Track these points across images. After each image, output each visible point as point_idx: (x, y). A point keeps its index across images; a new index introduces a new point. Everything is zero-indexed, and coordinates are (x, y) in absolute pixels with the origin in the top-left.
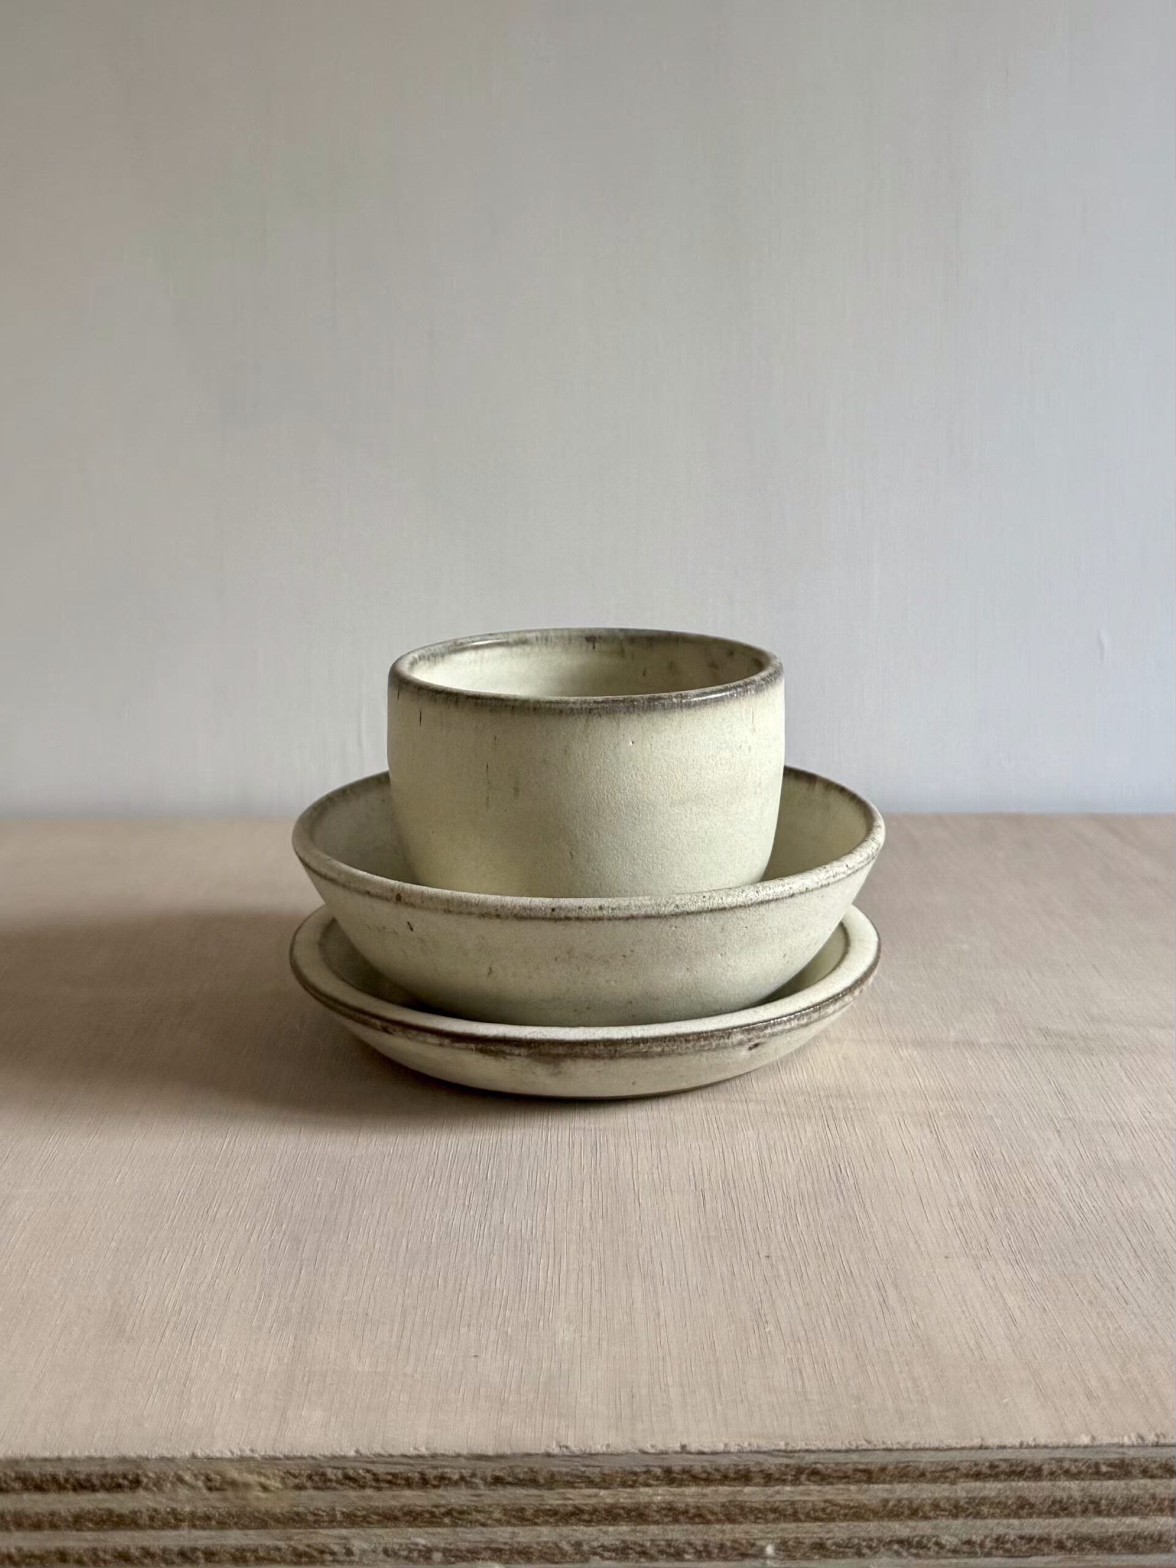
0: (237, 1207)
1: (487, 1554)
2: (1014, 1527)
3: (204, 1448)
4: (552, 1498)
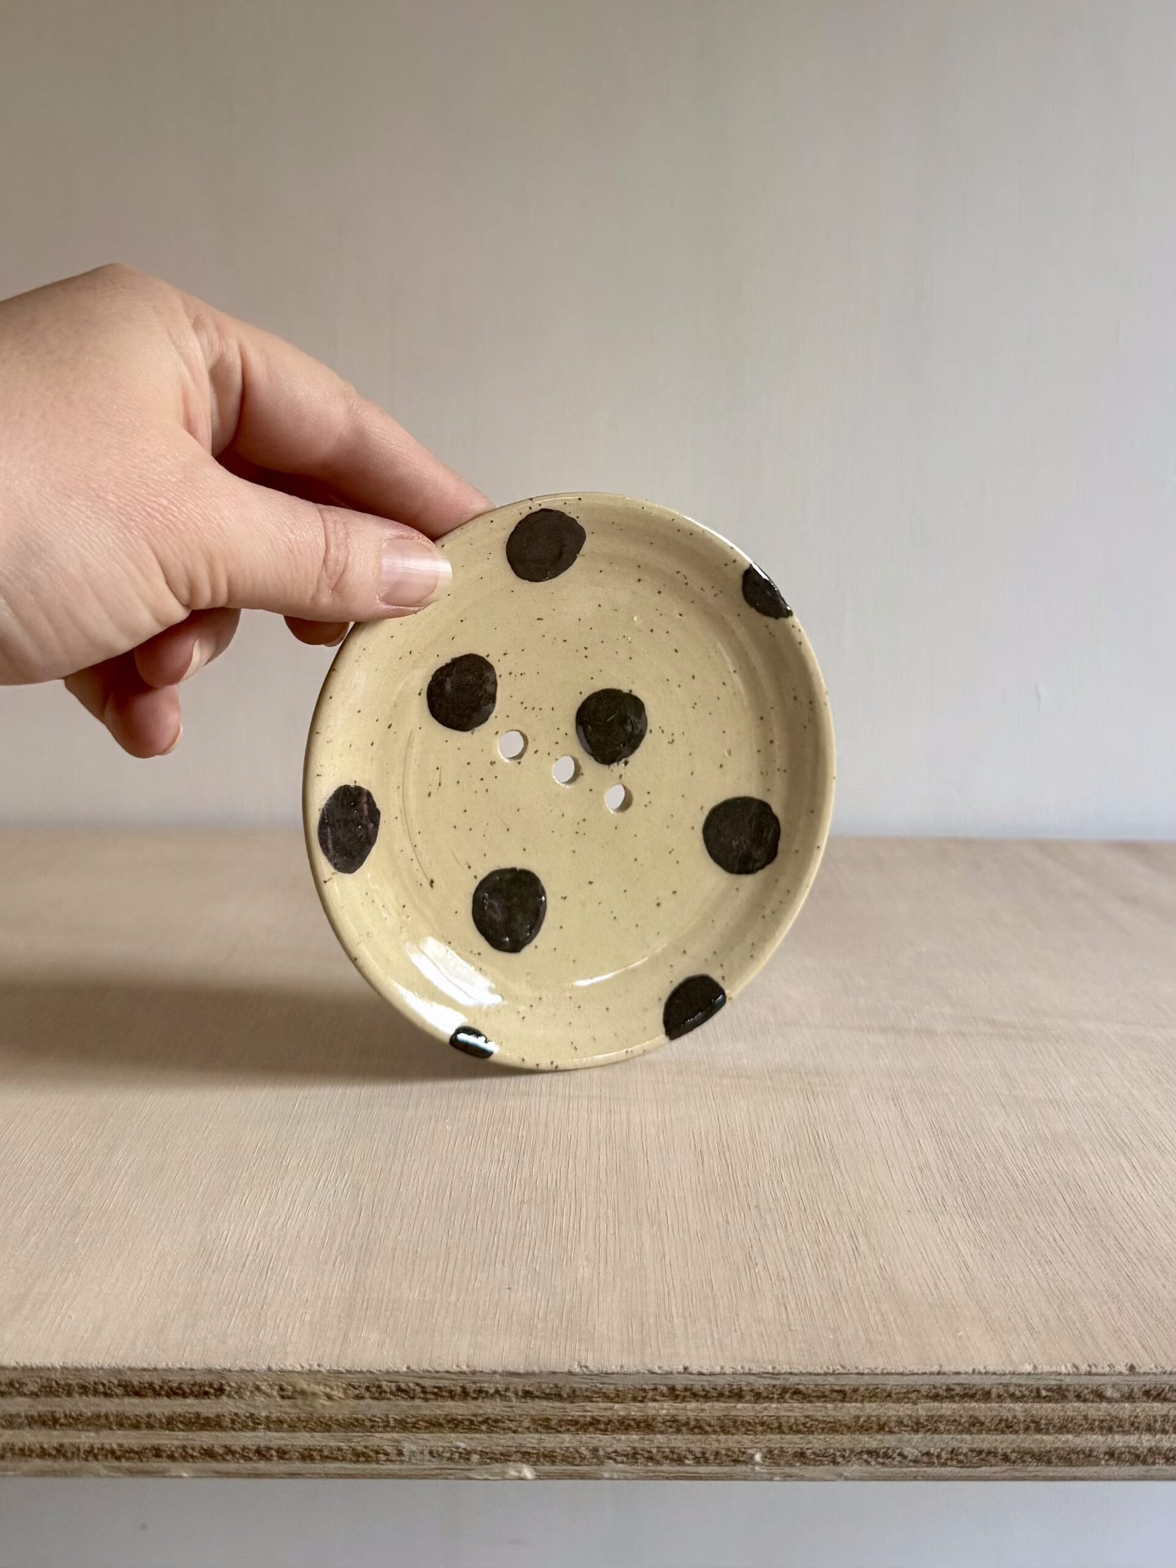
0: (306, 1159)
1: (517, 1457)
2: (967, 1442)
3: (279, 1364)
4: (574, 1410)
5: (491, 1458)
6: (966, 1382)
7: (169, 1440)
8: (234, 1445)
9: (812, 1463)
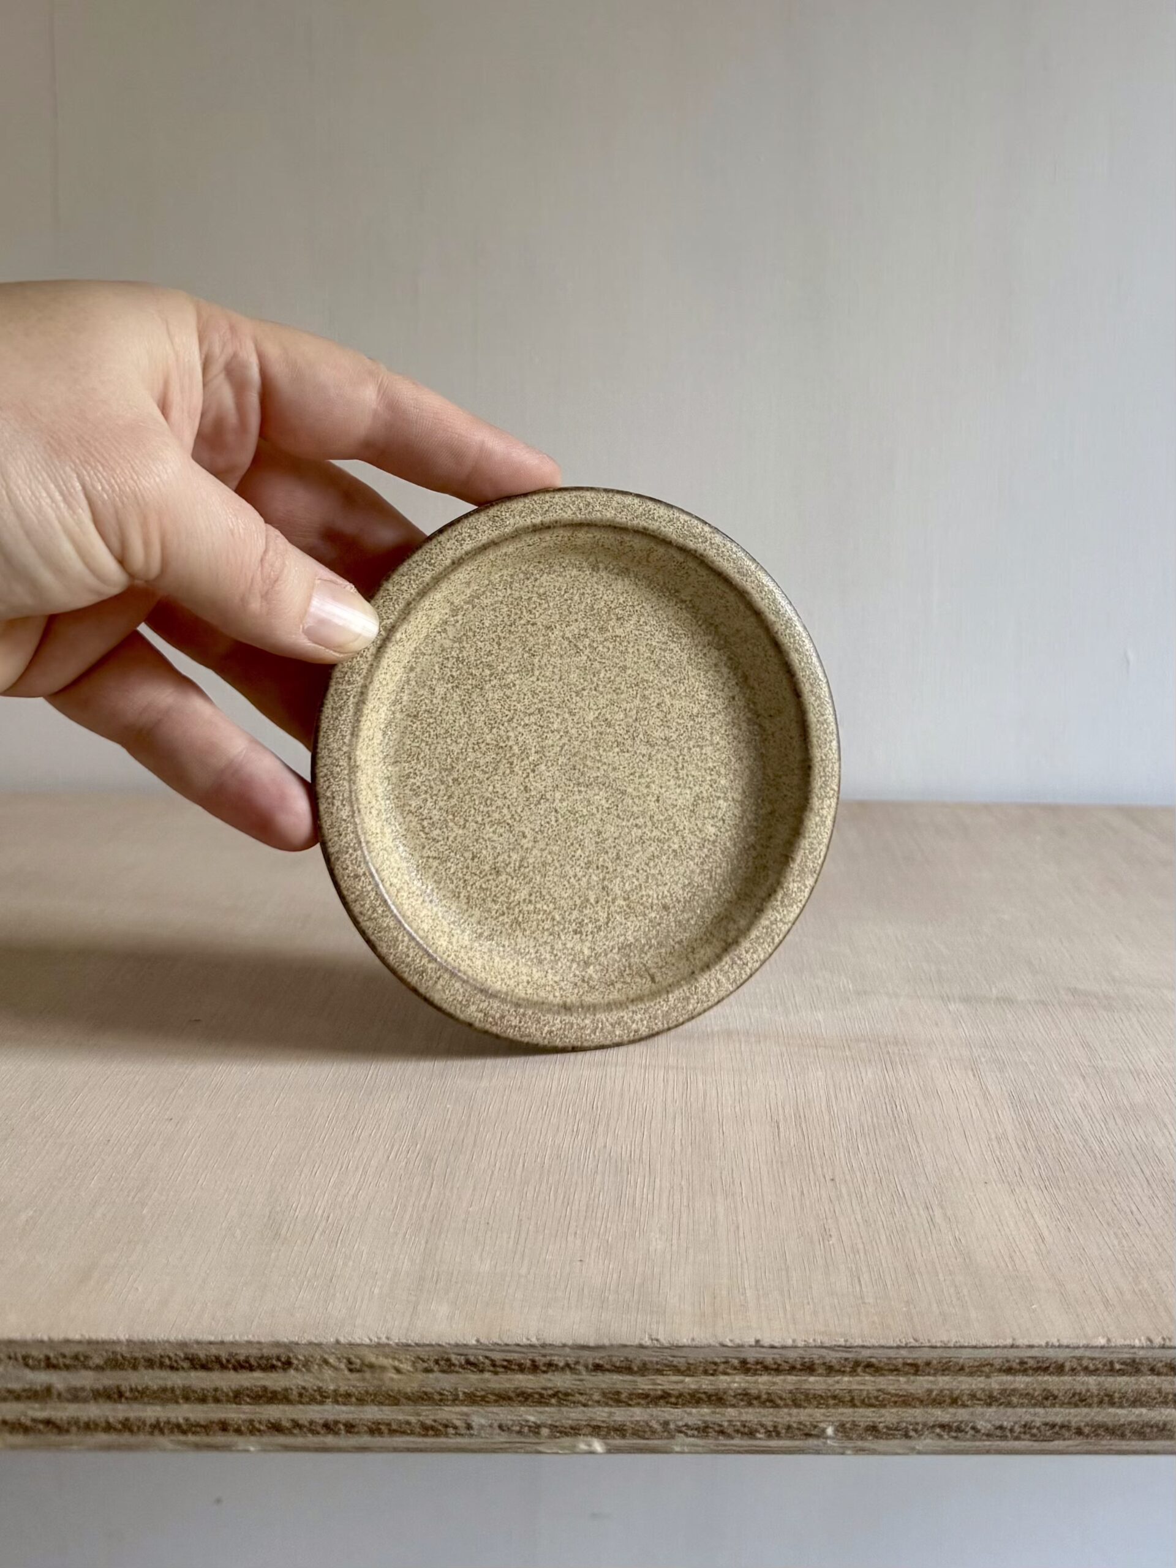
0: (378, 1131)
1: (587, 1430)
2: (1040, 1415)
3: (347, 1337)
4: (644, 1384)
5: (561, 1432)
6: (1040, 1355)
7: (234, 1413)
8: (302, 1418)
9: (884, 1436)
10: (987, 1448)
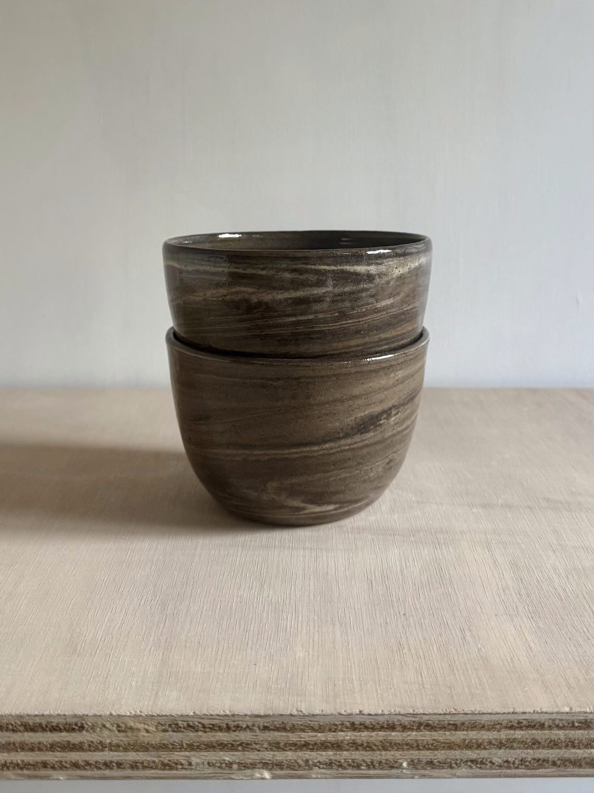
0: (134, 587)
1: (260, 765)
2: (530, 754)
3: (116, 711)
4: (293, 737)
5: (244, 767)
6: (530, 718)
7: (51, 757)
8: (91, 760)
9: (437, 768)
10: (499, 774)
